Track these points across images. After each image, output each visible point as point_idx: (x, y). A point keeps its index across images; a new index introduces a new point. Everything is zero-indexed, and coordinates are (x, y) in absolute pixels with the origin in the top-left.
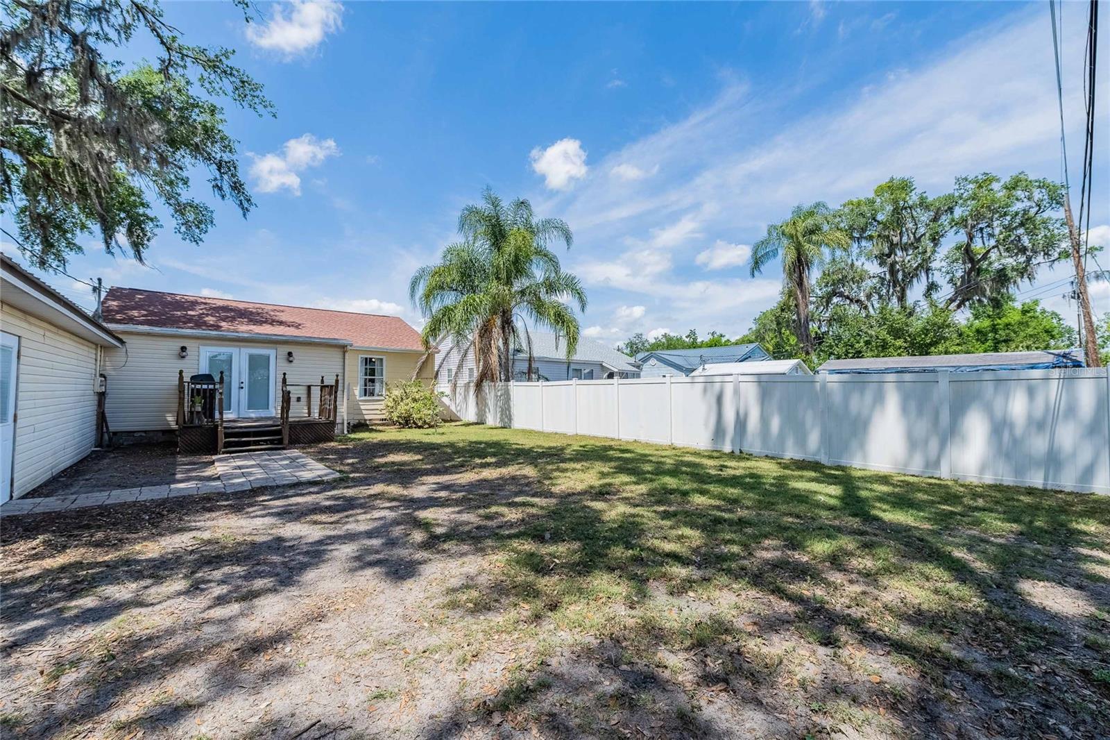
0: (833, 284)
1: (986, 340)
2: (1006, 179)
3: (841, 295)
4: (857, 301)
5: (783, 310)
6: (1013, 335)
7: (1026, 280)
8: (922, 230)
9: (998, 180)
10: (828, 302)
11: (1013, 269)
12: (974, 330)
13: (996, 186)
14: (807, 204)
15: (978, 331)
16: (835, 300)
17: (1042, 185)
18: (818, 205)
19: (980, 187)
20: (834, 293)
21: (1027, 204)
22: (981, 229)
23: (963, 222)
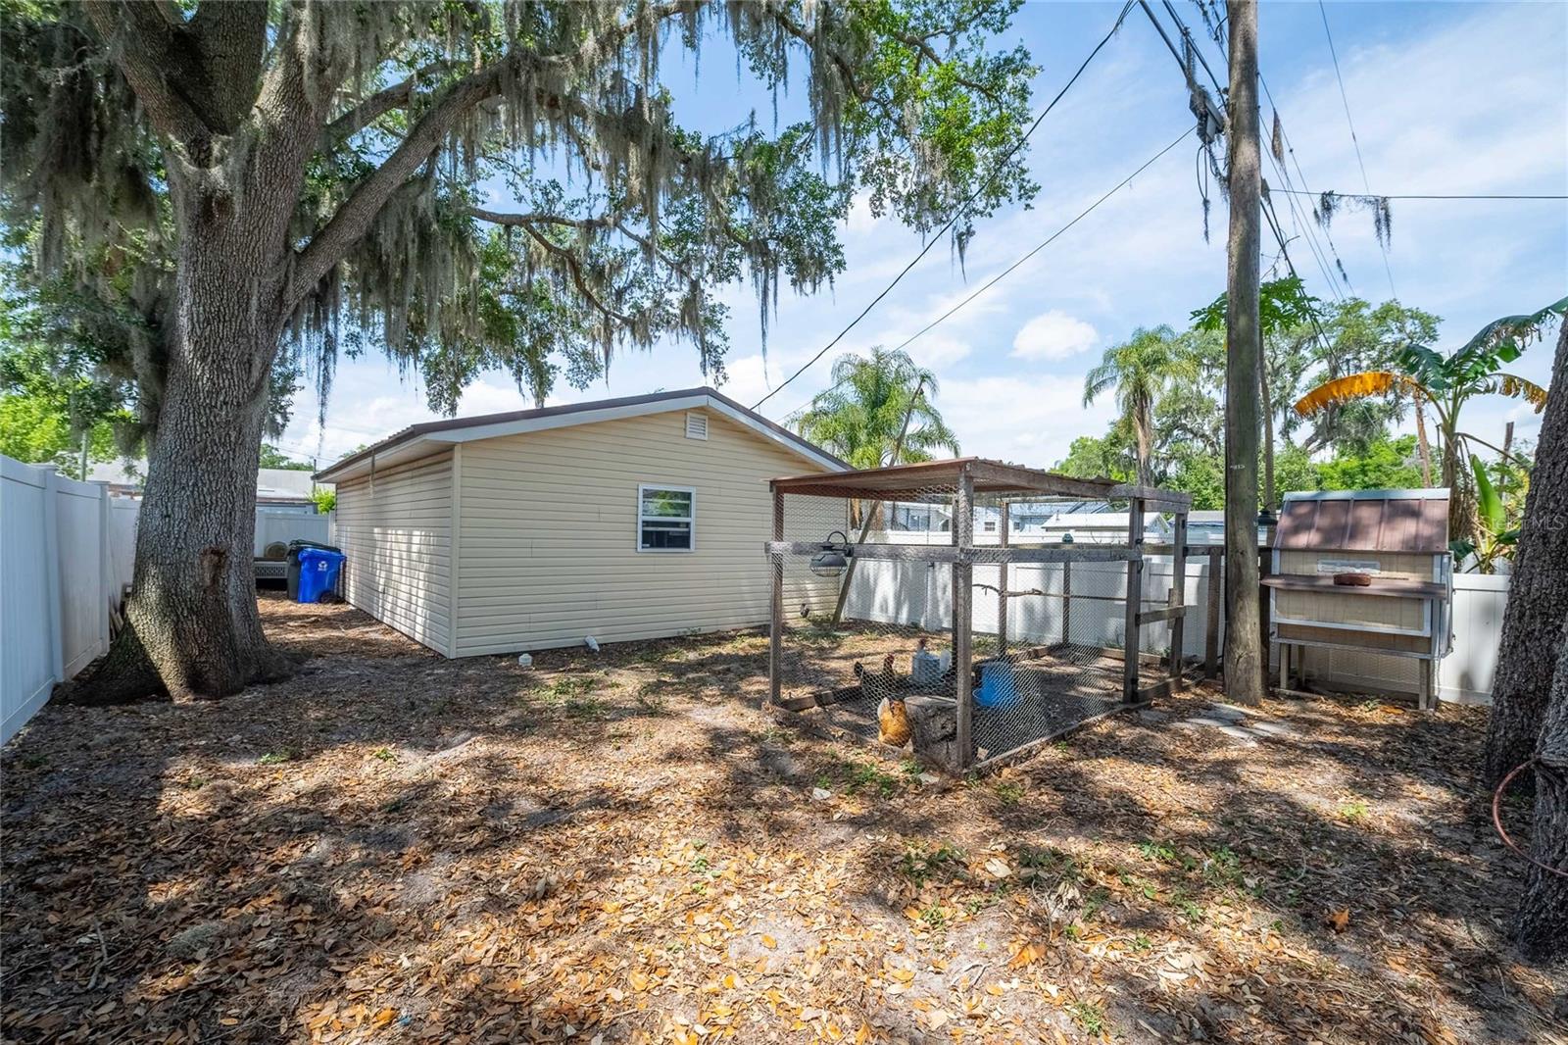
0: (1174, 415)
1: (1353, 483)
2: (1376, 307)
3: (1184, 428)
4: (1203, 436)
5: (1112, 444)
6: (1384, 478)
7: (1394, 421)
8: (1280, 360)
9: (1368, 306)
10: (1169, 434)
11: (1380, 410)
12: (1339, 469)
13: (1366, 312)
14: (1150, 327)
15: (1344, 473)
16: (1175, 432)
17: (1415, 315)
18: (1162, 328)
19: (1348, 312)
20: (1176, 425)
21: (1398, 336)
22: (1348, 361)
23: (1326, 354)
